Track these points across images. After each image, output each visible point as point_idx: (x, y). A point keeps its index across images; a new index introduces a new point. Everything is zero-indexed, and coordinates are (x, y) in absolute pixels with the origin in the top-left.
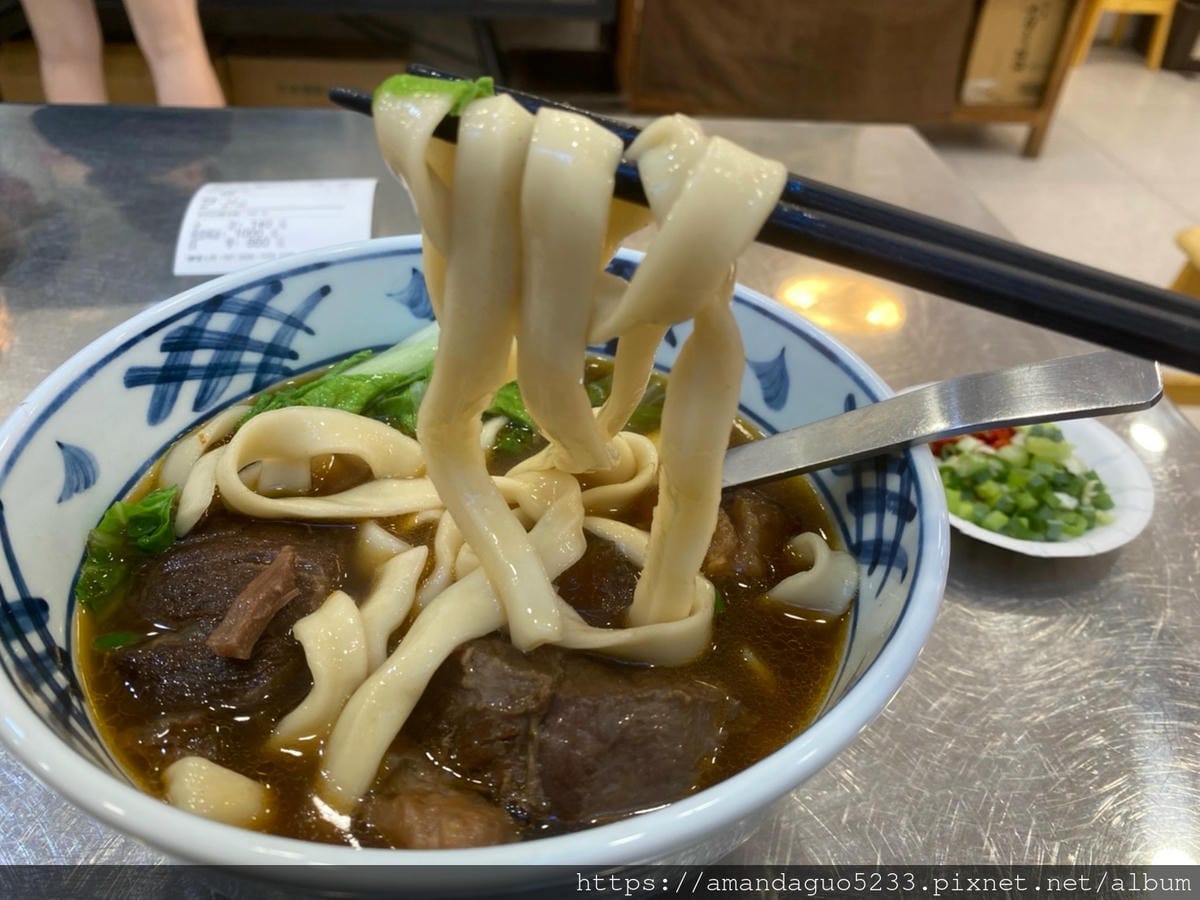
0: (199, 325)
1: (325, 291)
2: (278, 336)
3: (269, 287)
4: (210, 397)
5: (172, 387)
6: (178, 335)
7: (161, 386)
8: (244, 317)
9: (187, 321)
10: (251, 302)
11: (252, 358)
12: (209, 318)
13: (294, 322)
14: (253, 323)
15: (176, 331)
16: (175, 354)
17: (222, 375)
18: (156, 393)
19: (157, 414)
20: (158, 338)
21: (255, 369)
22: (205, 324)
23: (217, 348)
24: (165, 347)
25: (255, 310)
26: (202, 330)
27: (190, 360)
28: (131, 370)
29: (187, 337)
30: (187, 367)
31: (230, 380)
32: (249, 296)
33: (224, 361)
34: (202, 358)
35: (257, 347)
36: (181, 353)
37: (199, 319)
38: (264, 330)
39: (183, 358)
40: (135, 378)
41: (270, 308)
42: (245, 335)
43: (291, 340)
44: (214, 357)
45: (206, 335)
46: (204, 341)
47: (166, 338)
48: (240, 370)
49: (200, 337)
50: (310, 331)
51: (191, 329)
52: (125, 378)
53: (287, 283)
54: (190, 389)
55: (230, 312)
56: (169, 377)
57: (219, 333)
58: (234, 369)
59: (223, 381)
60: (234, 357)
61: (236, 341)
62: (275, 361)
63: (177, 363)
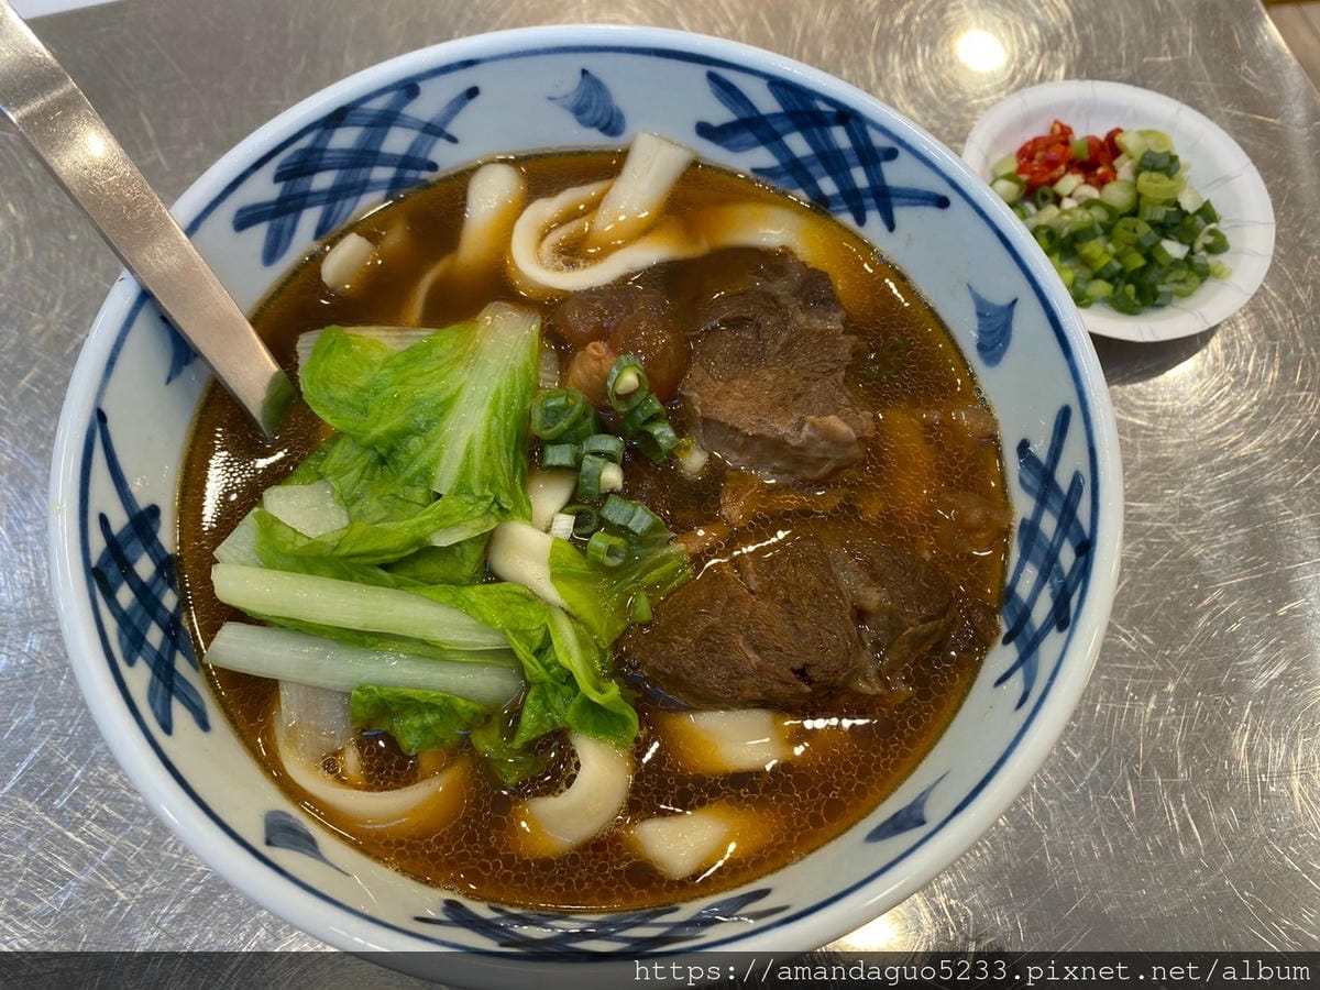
0: (319, 146)
1: (473, 93)
2: (413, 147)
3: (404, 91)
4: (334, 221)
5: (289, 220)
6: (294, 160)
7: (277, 221)
8: (372, 129)
9: (305, 142)
10: (380, 111)
11: (383, 173)
12: (331, 135)
13: (434, 130)
14: (383, 136)
15: (291, 157)
16: (291, 182)
17: (348, 196)
18: (270, 231)
19: (272, 253)
20: (270, 168)
21: (386, 186)
22: (327, 143)
23: (341, 168)
24: (278, 178)
25: (388, 119)
26: (323, 150)
27: (309, 187)
28: (241, 212)
29: (306, 160)
30: (306, 194)
31: (357, 201)
32: (378, 104)
33: (350, 181)
34: (323, 181)
35: (388, 160)
36: (299, 180)
37: (319, 138)
38: (397, 141)
39: (301, 185)
40: (245, 220)
41: (405, 116)
42: (373, 148)
43: (429, 150)
44: (338, 178)
45: (328, 155)
46: (324, 162)
47: (279, 168)
48: (370, 188)
49: (320, 159)
50: (452, 139)
51: (309, 151)
52: (234, 222)
53: (424, 86)
54: (310, 218)
55: (355, 125)
56: (285, 209)
57: (342, 151)
58: (363, 187)
59: (349, 202)
60: (362, 174)
61: (365, 156)
62: (411, 174)
63: (294, 192)
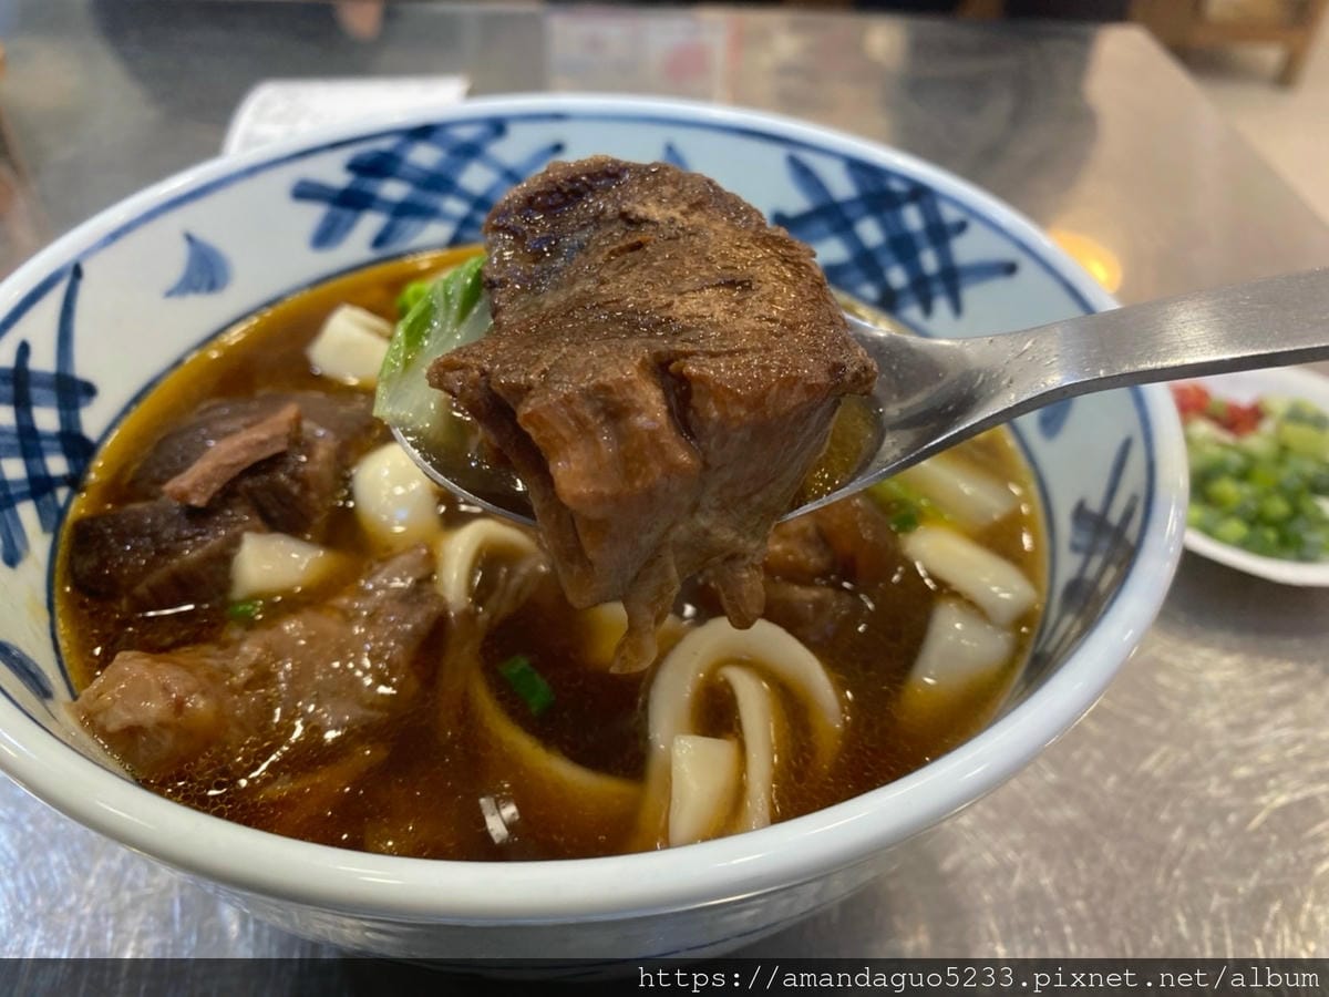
0: (398, 153)
1: (559, 147)
2: (490, 189)
3: (491, 128)
4: (395, 238)
5: (347, 214)
6: (371, 158)
7: (339, 211)
8: (454, 156)
9: (385, 145)
10: (466, 141)
11: (455, 207)
12: (412, 147)
14: (463, 166)
15: (367, 154)
16: (361, 178)
17: (415, 217)
18: (327, 216)
19: (325, 237)
20: (347, 154)
21: (457, 221)
22: (406, 153)
23: (415, 184)
24: (351, 168)
25: (469, 152)
26: (400, 160)
27: (376, 190)
28: (304, 182)
29: (382, 162)
30: (373, 196)
31: (424, 225)
32: (466, 134)
33: (421, 201)
34: (393, 190)
35: (464, 195)
36: (369, 179)
37: (400, 146)
38: (476, 178)
39: (370, 185)
40: (305, 192)
41: (488, 153)
42: (451, 177)
44: (409, 193)
45: (405, 166)
46: (399, 171)
47: (355, 157)
48: (438, 217)
49: (396, 167)
51: (386, 155)
52: (293, 189)
53: (514, 129)
54: (371, 223)
55: (439, 146)
56: (351, 201)
57: (418, 167)
58: (432, 213)
60: (433, 199)
61: (439, 182)
63: (361, 189)
